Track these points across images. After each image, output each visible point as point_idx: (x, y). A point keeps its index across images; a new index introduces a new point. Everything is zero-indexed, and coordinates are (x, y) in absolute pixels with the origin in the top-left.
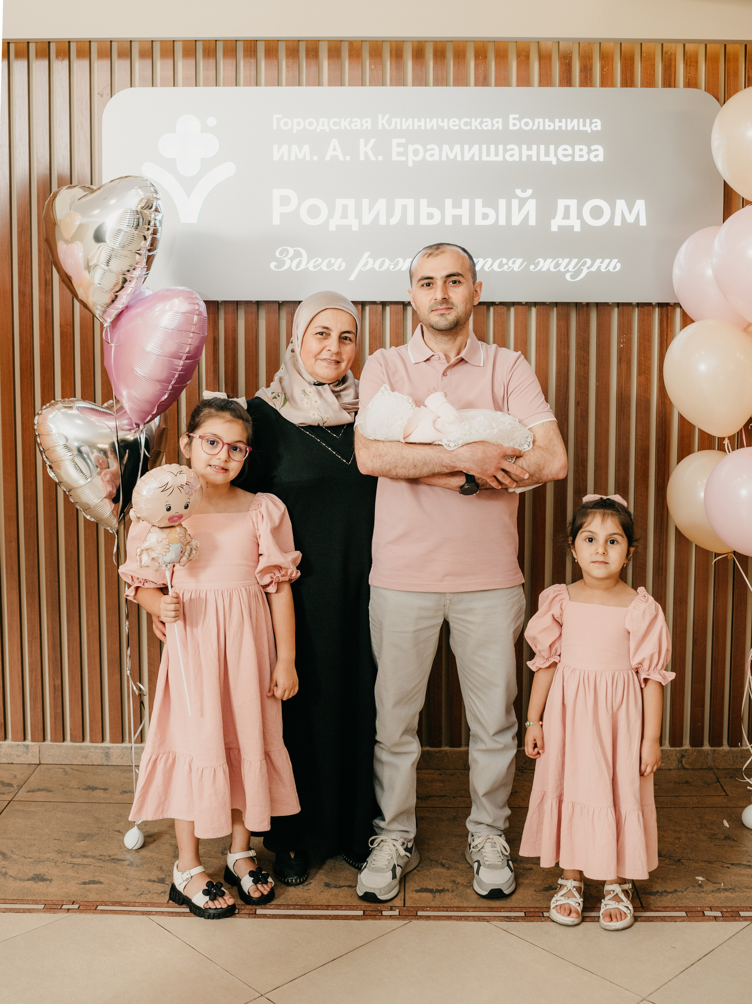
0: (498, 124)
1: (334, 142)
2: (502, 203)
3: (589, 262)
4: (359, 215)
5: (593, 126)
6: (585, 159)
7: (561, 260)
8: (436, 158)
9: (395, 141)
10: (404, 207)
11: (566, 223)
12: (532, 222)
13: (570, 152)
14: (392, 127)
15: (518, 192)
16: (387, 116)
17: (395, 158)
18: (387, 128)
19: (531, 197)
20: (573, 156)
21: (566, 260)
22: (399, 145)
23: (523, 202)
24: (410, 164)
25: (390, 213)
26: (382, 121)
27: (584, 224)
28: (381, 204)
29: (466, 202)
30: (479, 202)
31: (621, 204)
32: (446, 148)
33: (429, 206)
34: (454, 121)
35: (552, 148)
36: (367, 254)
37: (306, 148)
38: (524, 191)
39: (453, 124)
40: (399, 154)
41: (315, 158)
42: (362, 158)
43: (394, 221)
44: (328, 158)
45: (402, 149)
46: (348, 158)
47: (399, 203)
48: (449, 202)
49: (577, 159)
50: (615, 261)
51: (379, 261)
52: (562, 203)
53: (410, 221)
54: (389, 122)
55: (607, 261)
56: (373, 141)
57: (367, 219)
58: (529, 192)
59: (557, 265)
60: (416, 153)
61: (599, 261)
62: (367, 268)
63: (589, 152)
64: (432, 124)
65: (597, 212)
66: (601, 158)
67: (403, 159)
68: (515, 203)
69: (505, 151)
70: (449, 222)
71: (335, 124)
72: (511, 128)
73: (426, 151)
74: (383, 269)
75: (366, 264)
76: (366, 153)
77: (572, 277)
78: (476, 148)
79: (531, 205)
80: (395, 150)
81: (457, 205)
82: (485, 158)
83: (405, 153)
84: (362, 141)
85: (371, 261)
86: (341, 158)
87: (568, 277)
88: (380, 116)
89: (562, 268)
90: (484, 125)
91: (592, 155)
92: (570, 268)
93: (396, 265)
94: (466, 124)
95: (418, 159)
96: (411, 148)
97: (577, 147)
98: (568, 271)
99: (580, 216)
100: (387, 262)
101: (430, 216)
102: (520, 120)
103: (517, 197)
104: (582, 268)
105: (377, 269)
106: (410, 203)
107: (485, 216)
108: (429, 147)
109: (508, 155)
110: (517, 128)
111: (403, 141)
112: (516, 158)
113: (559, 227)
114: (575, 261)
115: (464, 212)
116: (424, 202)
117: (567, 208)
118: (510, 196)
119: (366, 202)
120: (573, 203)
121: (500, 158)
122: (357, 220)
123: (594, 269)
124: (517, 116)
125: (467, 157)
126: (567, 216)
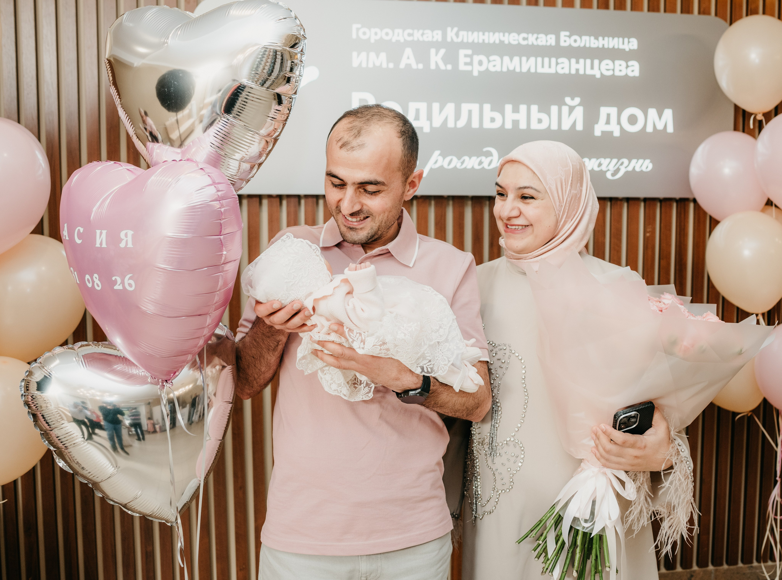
0: (551, 40)
1: (408, 52)
2: (554, 109)
3: (626, 161)
4: (430, 118)
5: (630, 44)
6: (623, 74)
7: (602, 160)
8: (498, 69)
9: (462, 52)
10: (470, 112)
11: (608, 128)
12: (580, 127)
13: (611, 66)
14: (459, 40)
15: (568, 100)
16: (456, 29)
17: (462, 67)
18: (455, 40)
19: (579, 105)
20: (613, 70)
21: (608, 160)
22: (466, 56)
23: (572, 109)
24: (475, 73)
25: (458, 117)
26: (451, 34)
27: (622, 130)
28: (450, 108)
29: (523, 108)
30: (534, 108)
31: (652, 112)
32: (506, 59)
33: (492, 110)
34: (514, 36)
35: (596, 62)
36: (437, 153)
37: (383, 56)
38: (573, 99)
39: (513, 38)
40: (466, 64)
41: (391, 65)
42: (433, 66)
43: (461, 123)
44: (402, 66)
45: (468, 60)
46: (421, 66)
47: (465, 107)
48: (508, 108)
49: (617, 73)
50: (647, 162)
51: (448, 159)
52: (604, 111)
53: (475, 124)
54: (457, 35)
55: (641, 161)
56: (442, 51)
57: (437, 122)
58: (577, 100)
59: (600, 165)
60: (480, 63)
61: (634, 161)
62: (437, 166)
63: (627, 67)
64: (494, 38)
65: (633, 120)
66: (637, 73)
67: (469, 68)
68: (565, 109)
69: (557, 64)
70: (509, 125)
71: (409, 35)
72: (562, 44)
73: (489, 61)
74: (452, 166)
75: (436, 162)
76: (436, 63)
77: (613, 175)
78: (532, 59)
79: (579, 112)
80: (462, 60)
81: (516, 110)
82: (540, 70)
83: (471, 63)
84: (433, 51)
85: (440, 158)
86: (414, 66)
87: (609, 175)
88: (449, 29)
89: (604, 168)
90: (539, 40)
91: (630, 69)
92: (612, 168)
93: (462, 163)
94: (524, 39)
95: (483, 68)
96: (476, 58)
97: (617, 62)
98: (608, 170)
99: (619, 123)
100: (455, 159)
101: (493, 120)
102: (570, 37)
103: (566, 104)
104: (621, 167)
105: (446, 166)
106: (475, 107)
107: (540, 121)
108: (492, 58)
109: (559, 67)
110: (566, 44)
111: (469, 52)
112: (566, 71)
113: (603, 132)
114: (615, 161)
115: (521, 117)
116: (487, 107)
117: (608, 115)
118: (561, 103)
119: (436, 106)
120: (613, 111)
121: (552, 71)
122: (428, 122)
123: (630, 169)
124: (567, 33)
125: (525, 70)
126: (608, 122)
